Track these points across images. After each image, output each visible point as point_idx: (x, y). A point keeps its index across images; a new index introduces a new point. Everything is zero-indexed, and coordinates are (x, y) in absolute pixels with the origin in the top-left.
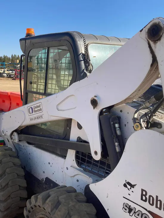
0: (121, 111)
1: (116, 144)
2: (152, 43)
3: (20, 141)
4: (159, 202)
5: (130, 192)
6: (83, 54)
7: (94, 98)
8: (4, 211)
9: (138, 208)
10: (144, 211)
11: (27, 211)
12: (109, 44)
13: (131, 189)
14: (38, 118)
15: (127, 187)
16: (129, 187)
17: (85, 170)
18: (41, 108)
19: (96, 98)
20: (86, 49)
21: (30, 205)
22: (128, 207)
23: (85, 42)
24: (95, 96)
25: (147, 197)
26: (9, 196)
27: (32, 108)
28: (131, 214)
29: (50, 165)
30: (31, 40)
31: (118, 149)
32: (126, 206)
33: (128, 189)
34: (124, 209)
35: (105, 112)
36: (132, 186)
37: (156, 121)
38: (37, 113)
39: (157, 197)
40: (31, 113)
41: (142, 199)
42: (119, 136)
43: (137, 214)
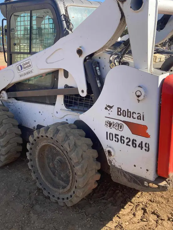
0: (100, 58)
1: (98, 81)
2: (120, 3)
3: (9, 98)
4: (129, 113)
5: (110, 112)
6: (64, 15)
7: (79, 48)
8: (6, 154)
9: (115, 121)
10: (120, 122)
11: (31, 144)
12: (83, 7)
13: (110, 109)
14: (27, 73)
15: (107, 109)
16: (109, 108)
17: (73, 110)
18: (30, 64)
19: (81, 48)
20: (66, 11)
21: (33, 138)
22: (109, 123)
23: (64, 5)
24: (80, 47)
25: (122, 112)
26: (8, 142)
27: (20, 65)
28: (111, 127)
29: (40, 114)
30: (12, 4)
31: (99, 85)
32: (107, 123)
33: (108, 110)
34: (106, 125)
35: (88, 59)
36: (111, 107)
37: (125, 61)
38: (26, 69)
39: (128, 110)
40: (20, 70)
41: (118, 114)
42: (99, 76)
43: (115, 125)
